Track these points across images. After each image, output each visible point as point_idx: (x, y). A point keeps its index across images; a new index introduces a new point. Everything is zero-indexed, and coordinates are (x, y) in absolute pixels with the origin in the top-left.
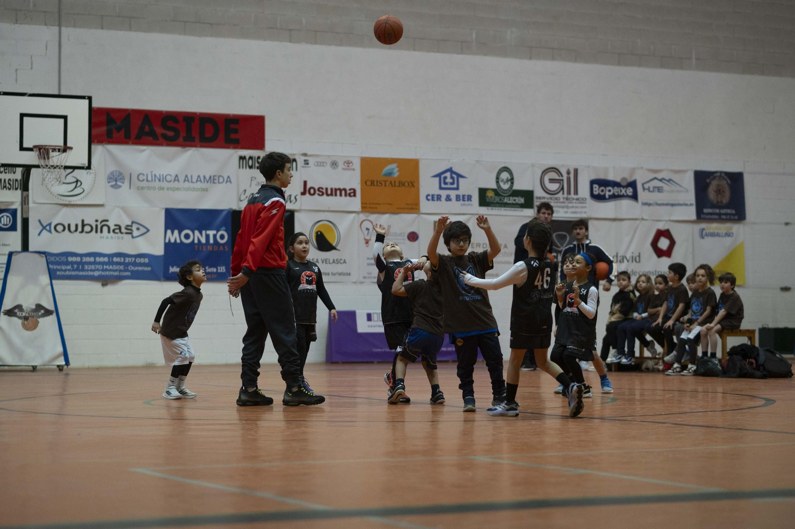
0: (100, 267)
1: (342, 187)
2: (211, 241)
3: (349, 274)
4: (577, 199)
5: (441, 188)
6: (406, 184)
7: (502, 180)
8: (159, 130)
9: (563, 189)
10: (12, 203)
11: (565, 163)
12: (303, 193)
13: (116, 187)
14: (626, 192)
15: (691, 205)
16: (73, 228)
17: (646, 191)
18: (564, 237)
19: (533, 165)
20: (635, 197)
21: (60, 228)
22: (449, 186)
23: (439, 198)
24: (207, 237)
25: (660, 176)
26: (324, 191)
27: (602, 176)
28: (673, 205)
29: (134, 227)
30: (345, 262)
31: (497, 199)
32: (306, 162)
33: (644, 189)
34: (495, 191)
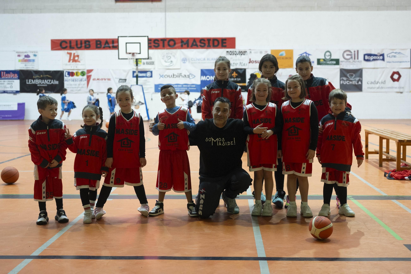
0: (179, 88)
4: (358, 61)
6: (288, 58)
7: (327, 56)
8: (199, 44)
9: (352, 58)
10: (150, 69)
11: (353, 48)
12: (250, 63)
13: (184, 63)
14: (380, 58)
15: (409, 62)
16: (170, 76)
17: (389, 58)
18: (352, 75)
19: (339, 50)
20: (383, 59)
21: (166, 76)
25: (395, 51)
26: (257, 62)
27: (369, 52)
28: (400, 62)
29: (190, 76)
31: (325, 62)
32: (251, 52)
33: (388, 56)
34: (324, 60)
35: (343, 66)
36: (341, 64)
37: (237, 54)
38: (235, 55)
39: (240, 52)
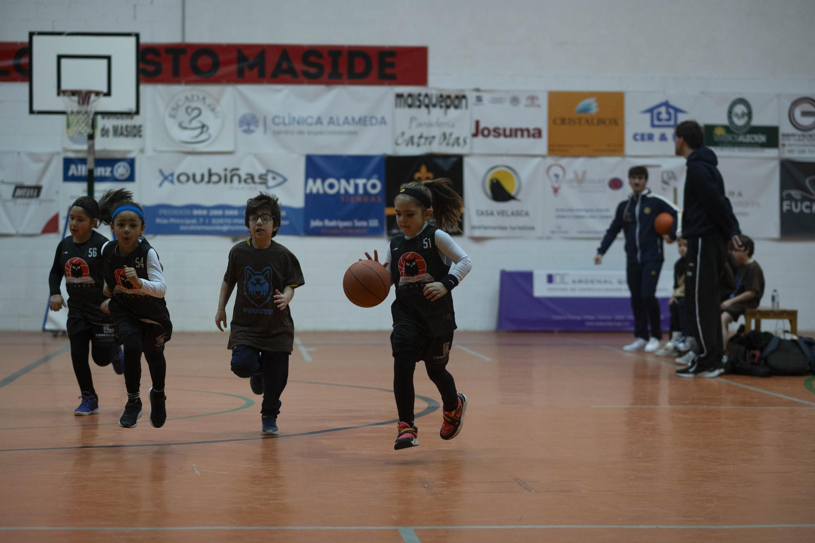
0: (228, 221)
1: (524, 126)
2: (361, 191)
3: (532, 228)
5: (653, 125)
6: (608, 122)
7: (737, 115)
8: (299, 67)
10: (130, 152)
12: (475, 135)
13: (248, 131)
16: (198, 178)
19: (778, 96)
21: (183, 178)
22: (664, 123)
23: (651, 137)
24: (356, 186)
26: (501, 132)
29: (270, 177)
30: (527, 214)
31: (729, 138)
32: (479, 99)
34: (726, 128)
35: (790, 151)
36: (784, 145)
37: (434, 106)
38: (427, 106)
39: (441, 96)
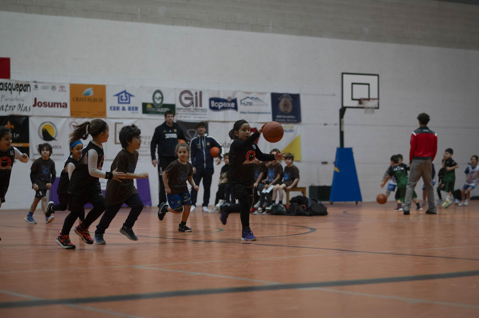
1: (58, 102)
3: (63, 155)
4: (202, 110)
5: (119, 103)
6: (98, 100)
7: (157, 98)
9: (193, 103)
11: (194, 87)
12: (34, 106)
14: (231, 105)
15: (269, 113)
17: (243, 105)
18: (194, 132)
19: (175, 89)
20: (236, 108)
22: (124, 101)
23: (118, 108)
25: (250, 96)
26: (47, 104)
27: (216, 96)
28: (258, 113)
30: (60, 147)
31: (154, 109)
32: (36, 87)
33: (241, 104)
34: (152, 105)
35: (180, 117)
36: (178, 114)
37: (14, 90)
38: (10, 90)
39: (17, 84)
